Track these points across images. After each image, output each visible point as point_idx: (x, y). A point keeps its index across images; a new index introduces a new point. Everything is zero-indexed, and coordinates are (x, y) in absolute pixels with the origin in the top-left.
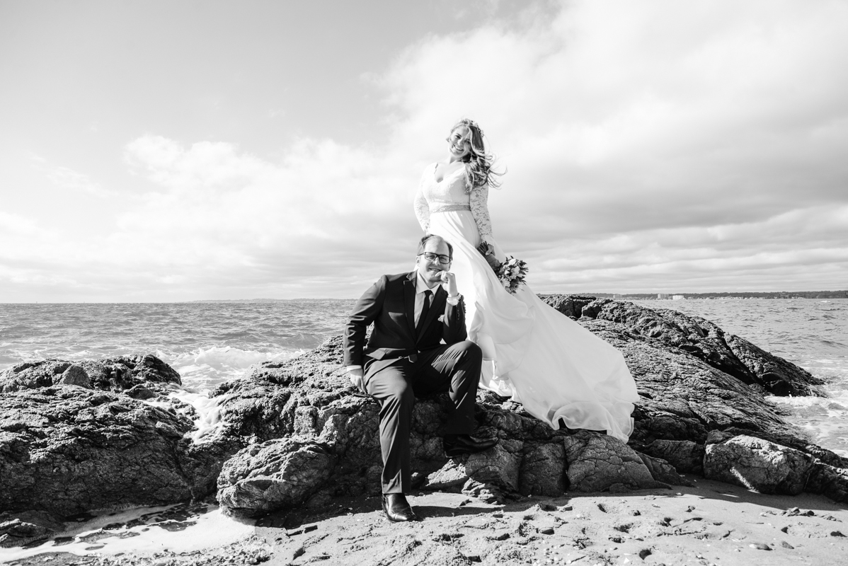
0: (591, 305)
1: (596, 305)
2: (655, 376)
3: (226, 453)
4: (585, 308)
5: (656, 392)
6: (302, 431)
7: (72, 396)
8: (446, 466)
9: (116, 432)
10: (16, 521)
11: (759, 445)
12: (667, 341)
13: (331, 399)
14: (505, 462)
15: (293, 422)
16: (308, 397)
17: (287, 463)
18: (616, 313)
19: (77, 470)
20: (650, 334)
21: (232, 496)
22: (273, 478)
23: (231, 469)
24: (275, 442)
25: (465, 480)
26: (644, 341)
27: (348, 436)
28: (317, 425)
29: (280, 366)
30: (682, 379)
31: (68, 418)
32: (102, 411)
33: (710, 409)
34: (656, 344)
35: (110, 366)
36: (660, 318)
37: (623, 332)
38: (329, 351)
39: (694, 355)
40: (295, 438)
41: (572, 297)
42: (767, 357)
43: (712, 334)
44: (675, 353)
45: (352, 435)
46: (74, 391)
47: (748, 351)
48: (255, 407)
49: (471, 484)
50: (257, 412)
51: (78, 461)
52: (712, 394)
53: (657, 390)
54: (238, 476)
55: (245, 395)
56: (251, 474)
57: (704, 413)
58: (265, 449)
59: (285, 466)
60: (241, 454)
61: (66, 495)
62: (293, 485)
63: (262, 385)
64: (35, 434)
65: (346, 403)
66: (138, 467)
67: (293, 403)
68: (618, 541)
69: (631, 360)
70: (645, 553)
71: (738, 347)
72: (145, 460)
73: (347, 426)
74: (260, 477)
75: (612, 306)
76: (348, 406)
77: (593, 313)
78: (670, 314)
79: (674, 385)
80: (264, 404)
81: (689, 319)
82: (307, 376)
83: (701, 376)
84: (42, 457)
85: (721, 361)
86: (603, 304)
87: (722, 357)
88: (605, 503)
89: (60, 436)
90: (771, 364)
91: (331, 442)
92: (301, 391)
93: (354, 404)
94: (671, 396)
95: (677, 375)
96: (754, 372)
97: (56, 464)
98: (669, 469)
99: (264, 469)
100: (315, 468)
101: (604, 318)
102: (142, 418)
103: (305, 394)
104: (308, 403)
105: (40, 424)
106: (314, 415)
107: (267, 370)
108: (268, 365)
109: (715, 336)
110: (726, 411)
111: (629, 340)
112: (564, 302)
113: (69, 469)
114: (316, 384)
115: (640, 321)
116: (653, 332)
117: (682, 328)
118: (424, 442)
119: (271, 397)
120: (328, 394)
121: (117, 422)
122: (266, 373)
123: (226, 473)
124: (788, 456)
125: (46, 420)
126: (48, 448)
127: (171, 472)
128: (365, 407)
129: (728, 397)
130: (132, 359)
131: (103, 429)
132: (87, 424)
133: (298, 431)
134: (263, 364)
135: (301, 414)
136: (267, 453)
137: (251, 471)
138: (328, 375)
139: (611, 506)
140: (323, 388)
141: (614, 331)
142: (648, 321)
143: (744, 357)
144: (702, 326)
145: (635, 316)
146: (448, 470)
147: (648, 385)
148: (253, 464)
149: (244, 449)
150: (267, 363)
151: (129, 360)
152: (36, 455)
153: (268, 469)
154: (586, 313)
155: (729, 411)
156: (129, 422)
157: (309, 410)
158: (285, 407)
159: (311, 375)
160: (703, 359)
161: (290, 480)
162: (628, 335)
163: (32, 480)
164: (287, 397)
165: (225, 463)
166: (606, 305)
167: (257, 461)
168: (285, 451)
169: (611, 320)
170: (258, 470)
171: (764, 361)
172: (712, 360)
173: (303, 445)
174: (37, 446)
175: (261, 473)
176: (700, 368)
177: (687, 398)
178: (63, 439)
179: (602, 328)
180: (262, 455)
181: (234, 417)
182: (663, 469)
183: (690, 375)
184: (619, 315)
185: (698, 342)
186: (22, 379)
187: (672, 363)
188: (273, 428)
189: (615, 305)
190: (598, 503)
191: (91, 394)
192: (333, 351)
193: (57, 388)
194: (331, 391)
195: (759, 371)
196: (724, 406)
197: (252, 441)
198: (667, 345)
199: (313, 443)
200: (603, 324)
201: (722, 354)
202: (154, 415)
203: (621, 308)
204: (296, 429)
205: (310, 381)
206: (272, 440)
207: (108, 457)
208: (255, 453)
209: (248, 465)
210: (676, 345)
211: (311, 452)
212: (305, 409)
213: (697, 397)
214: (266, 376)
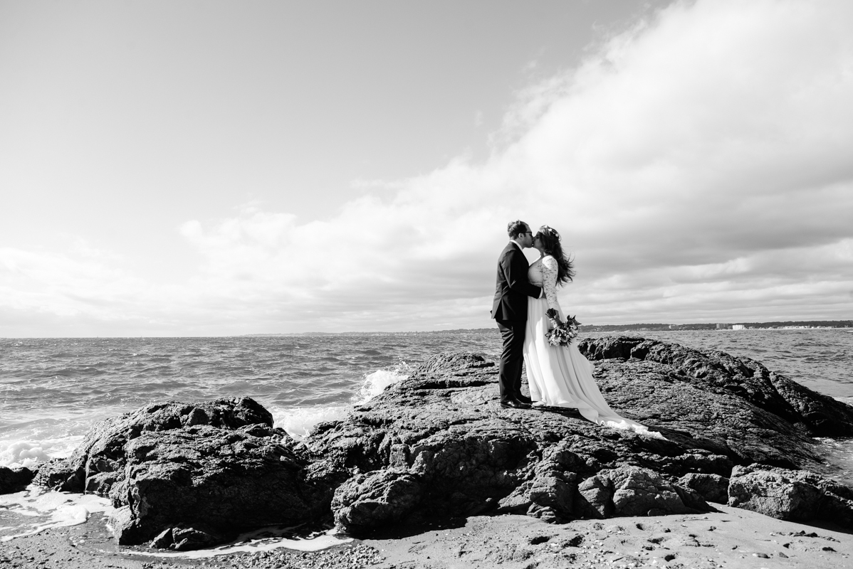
0: (639, 346)
1: (644, 347)
2: (696, 416)
3: (336, 482)
4: (634, 350)
5: (696, 431)
6: (397, 464)
7: (211, 435)
8: (514, 493)
9: (251, 464)
10: (191, 529)
11: (773, 478)
12: (712, 381)
13: (419, 438)
14: (562, 490)
15: (389, 456)
16: (399, 436)
17: (389, 489)
18: (663, 355)
19: (226, 493)
20: (696, 375)
21: (348, 514)
22: (379, 500)
23: (343, 494)
24: (375, 473)
25: (529, 504)
26: (689, 381)
27: (435, 469)
28: (410, 460)
29: (369, 409)
30: (723, 419)
31: (214, 452)
32: (238, 447)
33: (747, 447)
34: (701, 384)
35: (219, 408)
36: (705, 359)
37: (669, 374)
38: (402, 393)
39: (738, 395)
40: (391, 470)
41: (620, 339)
42: (813, 396)
43: (758, 374)
44: (719, 393)
45: (438, 467)
46: (212, 431)
47: (793, 391)
48: (357, 444)
49: (535, 508)
50: (359, 448)
51: (226, 486)
52: (751, 432)
53: (697, 429)
54: (350, 499)
55: (348, 435)
56: (360, 498)
57: (741, 451)
58: (370, 479)
59: (388, 492)
60: (349, 483)
61: (218, 512)
62: (394, 507)
63: (359, 426)
64: (192, 463)
65: (432, 442)
66: (269, 492)
67: (387, 442)
68: (651, 549)
69: (674, 401)
70: (669, 558)
71: (783, 387)
72: (274, 486)
73: (434, 461)
74: (368, 500)
75: (660, 347)
76: (434, 444)
77: (641, 355)
78: (716, 354)
79: (715, 424)
80: (364, 442)
81: (734, 360)
82: (396, 418)
83: (742, 415)
84: (201, 482)
85: (765, 400)
86: (651, 346)
87: (766, 396)
88: (643, 523)
89: (211, 467)
90: (816, 403)
91: (421, 473)
92: (393, 431)
93: (439, 442)
94: (711, 435)
95: (718, 415)
96: (799, 411)
97: (211, 488)
98: (698, 498)
99: (370, 494)
100: (411, 494)
101: (651, 360)
102: (269, 453)
103: (397, 434)
104: (400, 442)
105: (195, 457)
106: (406, 451)
107: (361, 413)
108: (359, 408)
109: (760, 376)
110: (763, 449)
111: (674, 382)
112: (614, 344)
113: (221, 492)
114: (405, 425)
115: (687, 362)
116: (699, 373)
117: (728, 369)
118: (495, 473)
119: (369, 436)
120: (416, 434)
121: (251, 456)
122: (361, 416)
123: (338, 497)
124: (798, 488)
125: (199, 454)
126: (205, 476)
127: (295, 496)
128: (448, 445)
129: (767, 436)
130: (231, 401)
131: (242, 461)
132: (229, 457)
133: (393, 464)
134: (355, 407)
135: (396, 451)
136: (372, 482)
137: (359, 496)
138: (413, 418)
139: (648, 526)
140: (411, 429)
141: (661, 373)
142: (693, 362)
143: (789, 397)
144: (748, 366)
145: (681, 358)
146: (516, 496)
147: (689, 425)
148: (360, 490)
149: (352, 479)
150: (358, 406)
151: (229, 402)
152: (197, 481)
153: (374, 494)
154: (635, 355)
155: (766, 449)
156: (260, 456)
157: (403, 447)
158: (381, 445)
159: (399, 418)
160: (747, 399)
161: (392, 503)
162: (673, 376)
163: (195, 500)
164: (382, 436)
165: (337, 489)
166: (654, 347)
167: (364, 488)
168: (386, 480)
169: (658, 361)
170: (365, 495)
171: (809, 401)
172: (756, 399)
173: (400, 475)
174: (197, 474)
175: (368, 497)
176: (741, 408)
177: (725, 436)
178: (214, 468)
179: (649, 370)
180: (368, 482)
181: (340, 452)
182: (693, 497)
183: (730, 415)
184: (666, 356)
185: (742, 382)
186: (158, 418)
187: (715, 403)
188: (371, 461)
189: (662, 347)
190: (637, 523)
191: (226, 434)
192: (405, 393)
193: (198, 428)
194: (418, 431)
195: (804, 410)
196: (762, 445)
197: (355, 472)
198: (711, 386)
199: (408, 474)
200: (650, 366)
201: (766, 393)
202: (279, 450)
203: (668, 350)
204: (391, 463)
205: (399, 423)
206: (373, 472)
207: (248, 484)
208: (361, 482)
209: (357, 491)
210: (721, 385)
211: (407, 481)
212: (398, 446)
213: (735, 436)
214: (361, 419)
